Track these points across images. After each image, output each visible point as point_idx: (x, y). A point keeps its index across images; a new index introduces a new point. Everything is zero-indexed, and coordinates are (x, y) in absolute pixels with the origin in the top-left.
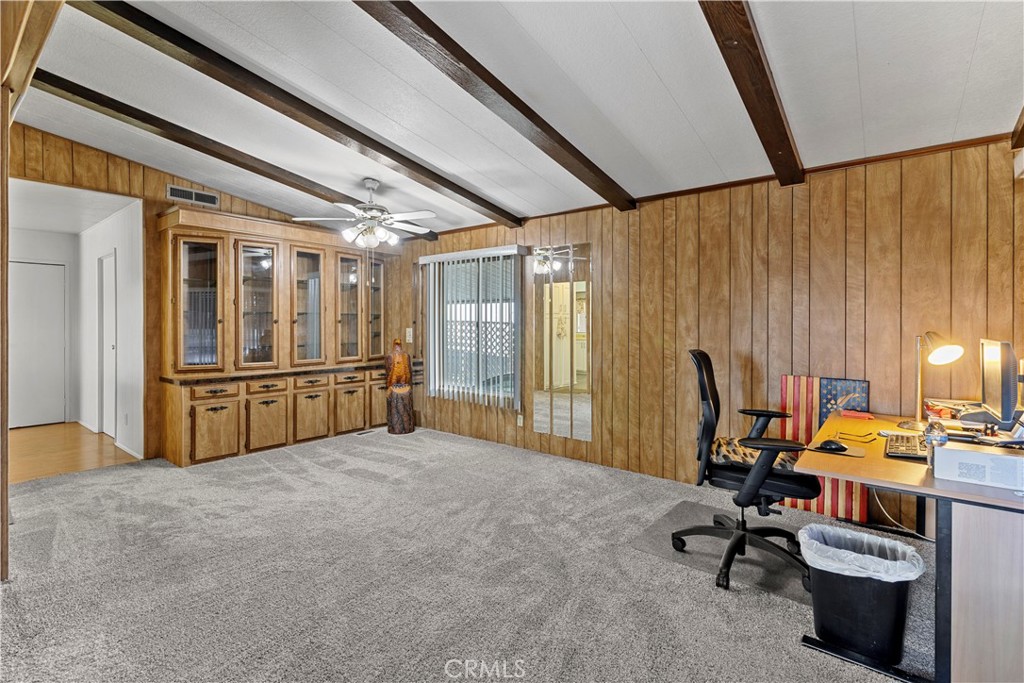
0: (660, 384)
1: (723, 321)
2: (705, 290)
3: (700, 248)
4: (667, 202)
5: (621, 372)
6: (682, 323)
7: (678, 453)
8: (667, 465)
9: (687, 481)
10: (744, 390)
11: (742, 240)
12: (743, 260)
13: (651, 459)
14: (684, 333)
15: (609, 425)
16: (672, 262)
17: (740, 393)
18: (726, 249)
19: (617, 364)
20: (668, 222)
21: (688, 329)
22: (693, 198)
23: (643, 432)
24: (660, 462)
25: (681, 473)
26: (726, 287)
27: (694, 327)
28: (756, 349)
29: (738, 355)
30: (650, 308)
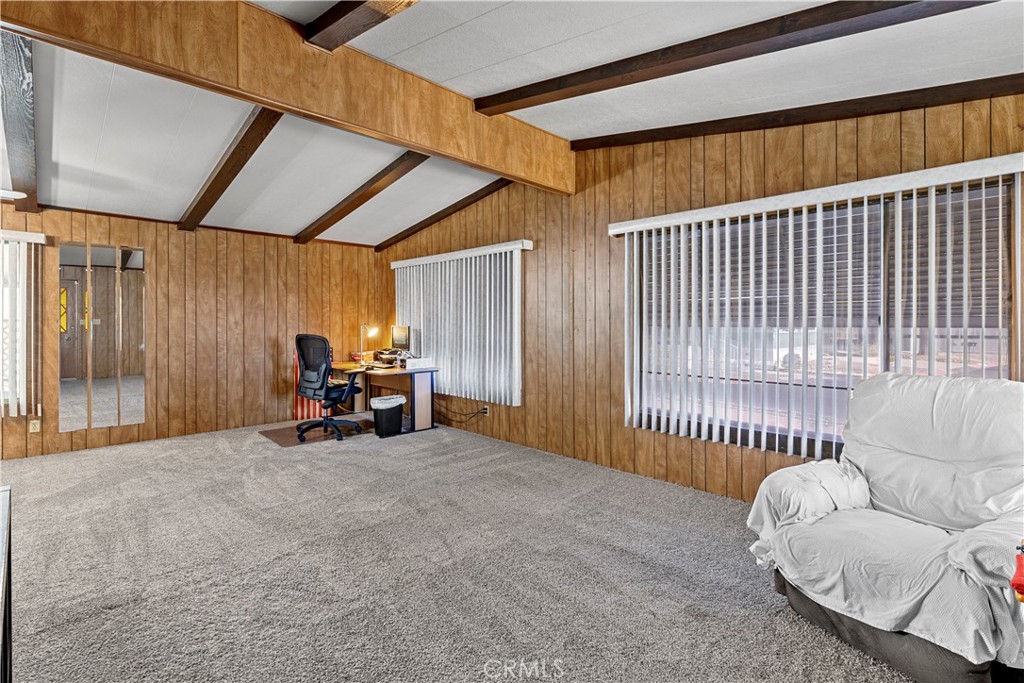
0: (214, 364)
1: (260, 318)
2: (248, 298)
3: (245, 270)
4: (220, 233)
5: (177, 359)
6: (232, 319)
7: (229, 410)
8: (220, 421)
9: (236, 427)
10: (273, 361)
11: (272, 269)
12: (273, 281)
13: (206, 420)
14: (233, 327)
15: (165, 404)
16: (224, 276)
17: (271, 362)
18: (262, 273)
19: (173, 351)
20: (220, 247)
21: (236, 323)
22: (240, 235)
23: (199, 401)
24: (214, 420)
25: (232, 423)
26: (262, 297)
27: (240, 322)
28: (280, 335)
29: (270, 339)
30: (206, 309)
